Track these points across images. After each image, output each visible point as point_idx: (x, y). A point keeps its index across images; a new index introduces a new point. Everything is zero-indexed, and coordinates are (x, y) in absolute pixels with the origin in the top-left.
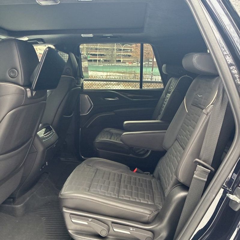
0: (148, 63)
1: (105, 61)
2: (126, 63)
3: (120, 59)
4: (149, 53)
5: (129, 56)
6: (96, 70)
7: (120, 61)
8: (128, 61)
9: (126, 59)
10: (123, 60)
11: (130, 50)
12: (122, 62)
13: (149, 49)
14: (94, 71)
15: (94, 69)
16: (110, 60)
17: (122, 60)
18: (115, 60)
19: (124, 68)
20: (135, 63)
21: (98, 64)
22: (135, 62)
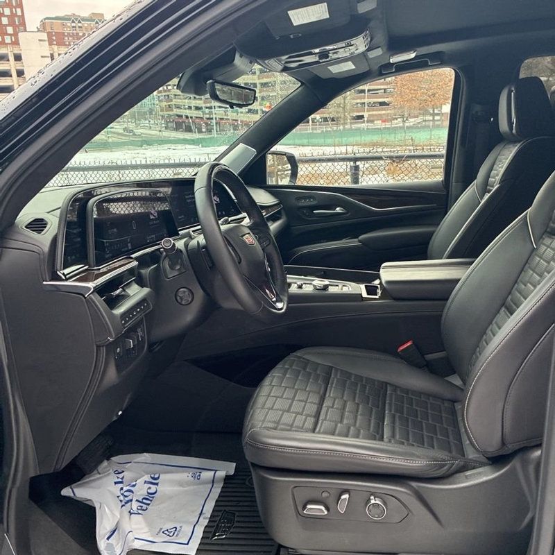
0: (434, 118)
1: (326, 120)
2: (376, 122)
3: (361, 114)
4: (434, 95)
5: (382, 104)
6: (308, 142)
7: (362, 117)
8: (380, 117)
9: (374, 113)
10: (369, 115)
11: (383, 91)
12: (366, 119)
13: (435, 85)
14: (303, 146)
15: (305, 141)
16: (338, 118)
17: (366, 115)
18: (349, 117)
19: (374, 135)
20: (396, 121)
21: (312, 129)
22: (397, 119)
